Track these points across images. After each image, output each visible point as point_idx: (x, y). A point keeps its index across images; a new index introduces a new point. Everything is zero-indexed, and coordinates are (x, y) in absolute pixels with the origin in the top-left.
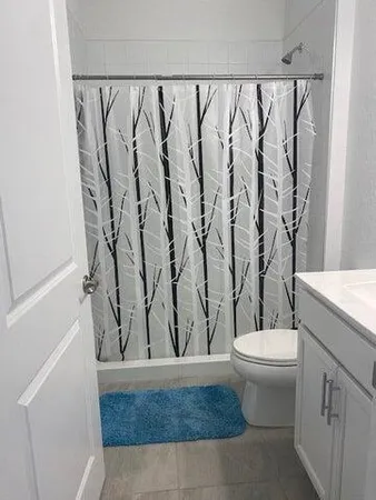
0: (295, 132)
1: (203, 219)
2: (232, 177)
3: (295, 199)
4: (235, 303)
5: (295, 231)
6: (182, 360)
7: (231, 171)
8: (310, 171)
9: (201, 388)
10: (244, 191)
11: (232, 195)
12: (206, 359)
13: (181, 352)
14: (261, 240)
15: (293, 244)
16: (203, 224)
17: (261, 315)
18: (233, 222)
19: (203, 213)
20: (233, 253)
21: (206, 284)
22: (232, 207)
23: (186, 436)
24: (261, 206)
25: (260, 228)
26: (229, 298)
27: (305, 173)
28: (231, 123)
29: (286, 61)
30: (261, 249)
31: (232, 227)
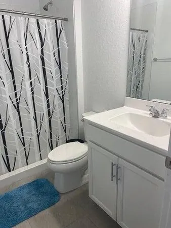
0: (58, 47)
1: (16, 94)
2: (30, 69)
3: (61, 80)
4: (38, 136)
5: (63, 96)
6: (13, 173)
7: (29, 66)
8: (67, 66)
9: (29, 184)
10: (36, 77)
11: (31, 79)
12: (26, 168)
13: (11, 168)
14: (48, 101)
15: (63, 102)
16: (16, 96)
17: (51, 138)
18: (33, 94)
19: (15, 90)
20: (35, 110)
21: (22, 129)
22: (31, 86)
23: (31, 213)
24: (46, 84)
25: (47, 95)
26: (35, 134)
27: (65, 67)
28: (26, 40)
29: (46, 9)
30: (48, 106)
31: (33, 96)
